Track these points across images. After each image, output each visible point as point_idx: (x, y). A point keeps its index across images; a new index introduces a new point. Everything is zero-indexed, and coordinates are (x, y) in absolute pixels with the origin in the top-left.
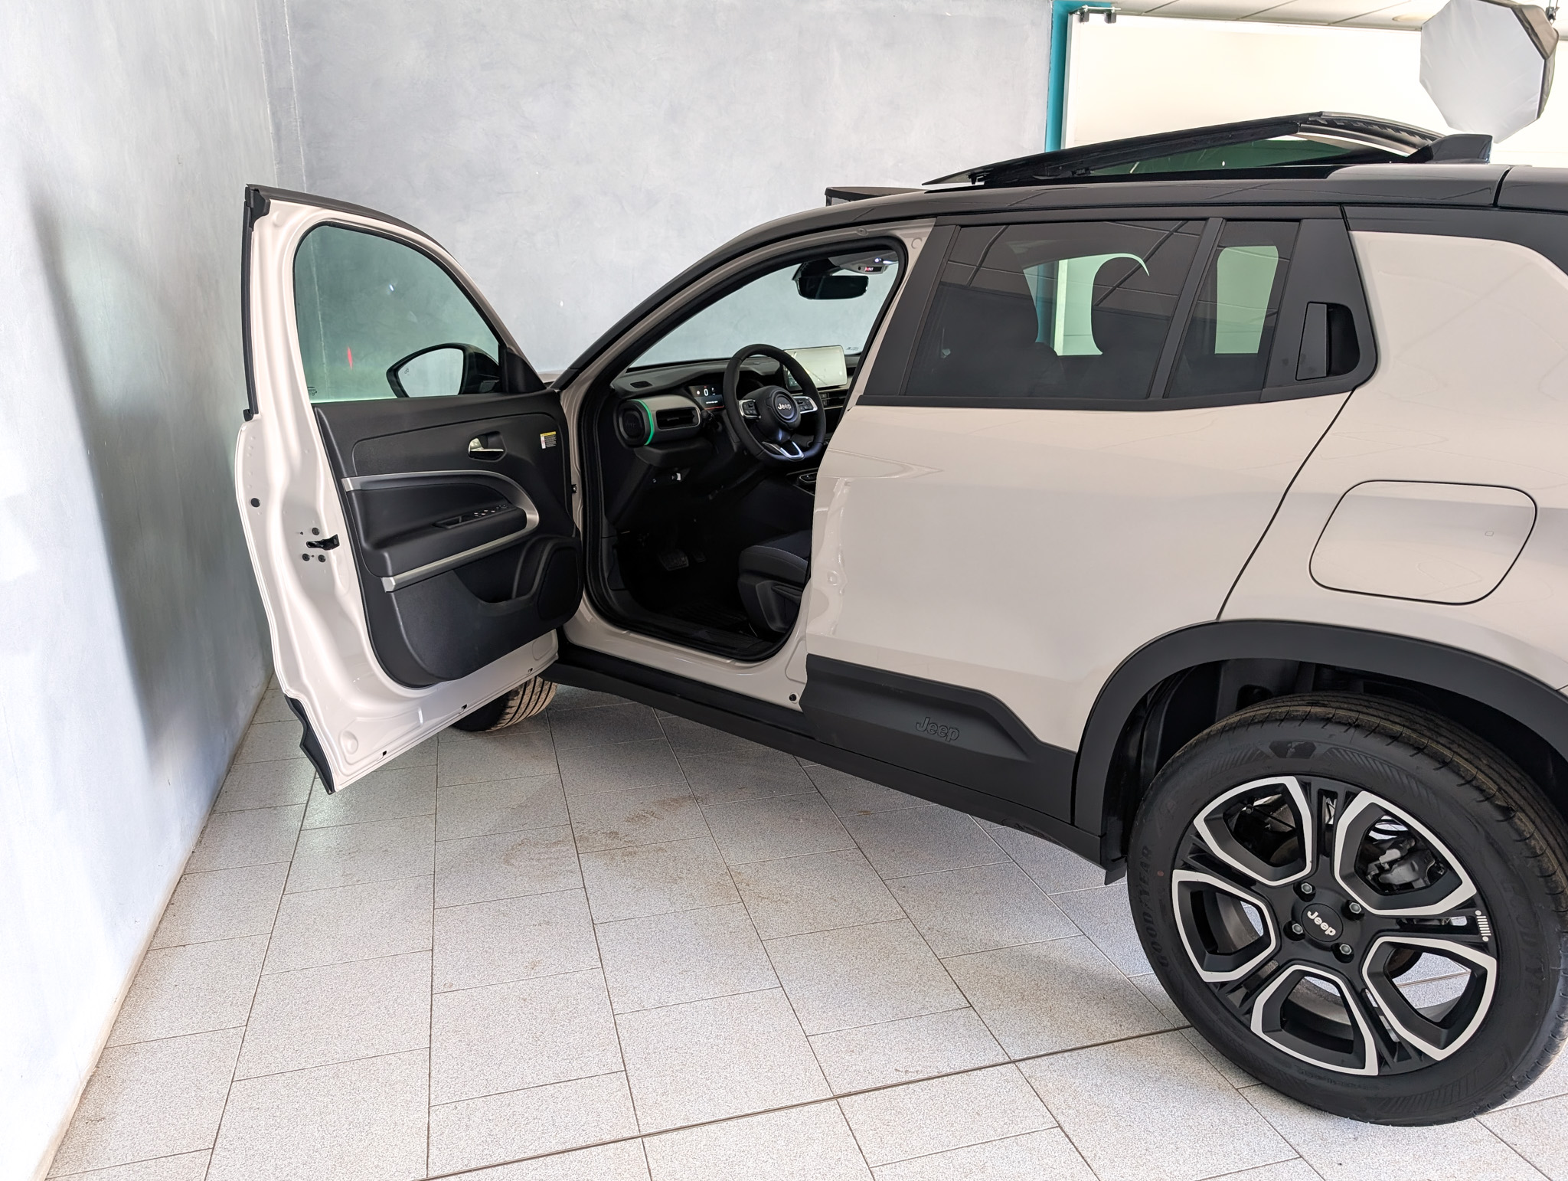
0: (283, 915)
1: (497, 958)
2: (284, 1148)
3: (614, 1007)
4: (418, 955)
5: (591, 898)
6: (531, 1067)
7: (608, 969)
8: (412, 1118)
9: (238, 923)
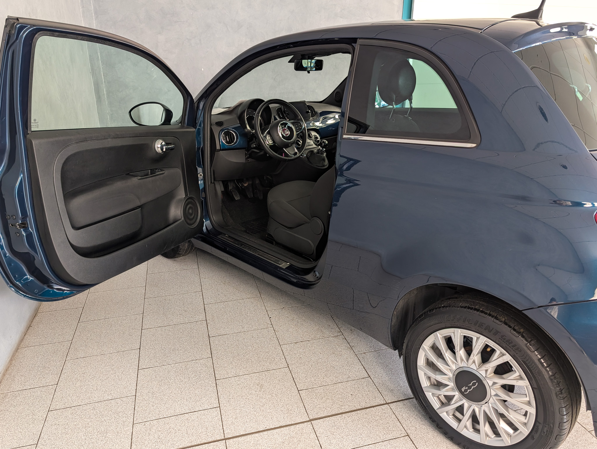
0: (78, 332)
1: (167, 353)
3: (216, 376)
4: (134, 351)
5: (209, 325)
6: (179, 405)
7: (214, 358)
8: (125, 430)
9: (58, 336)
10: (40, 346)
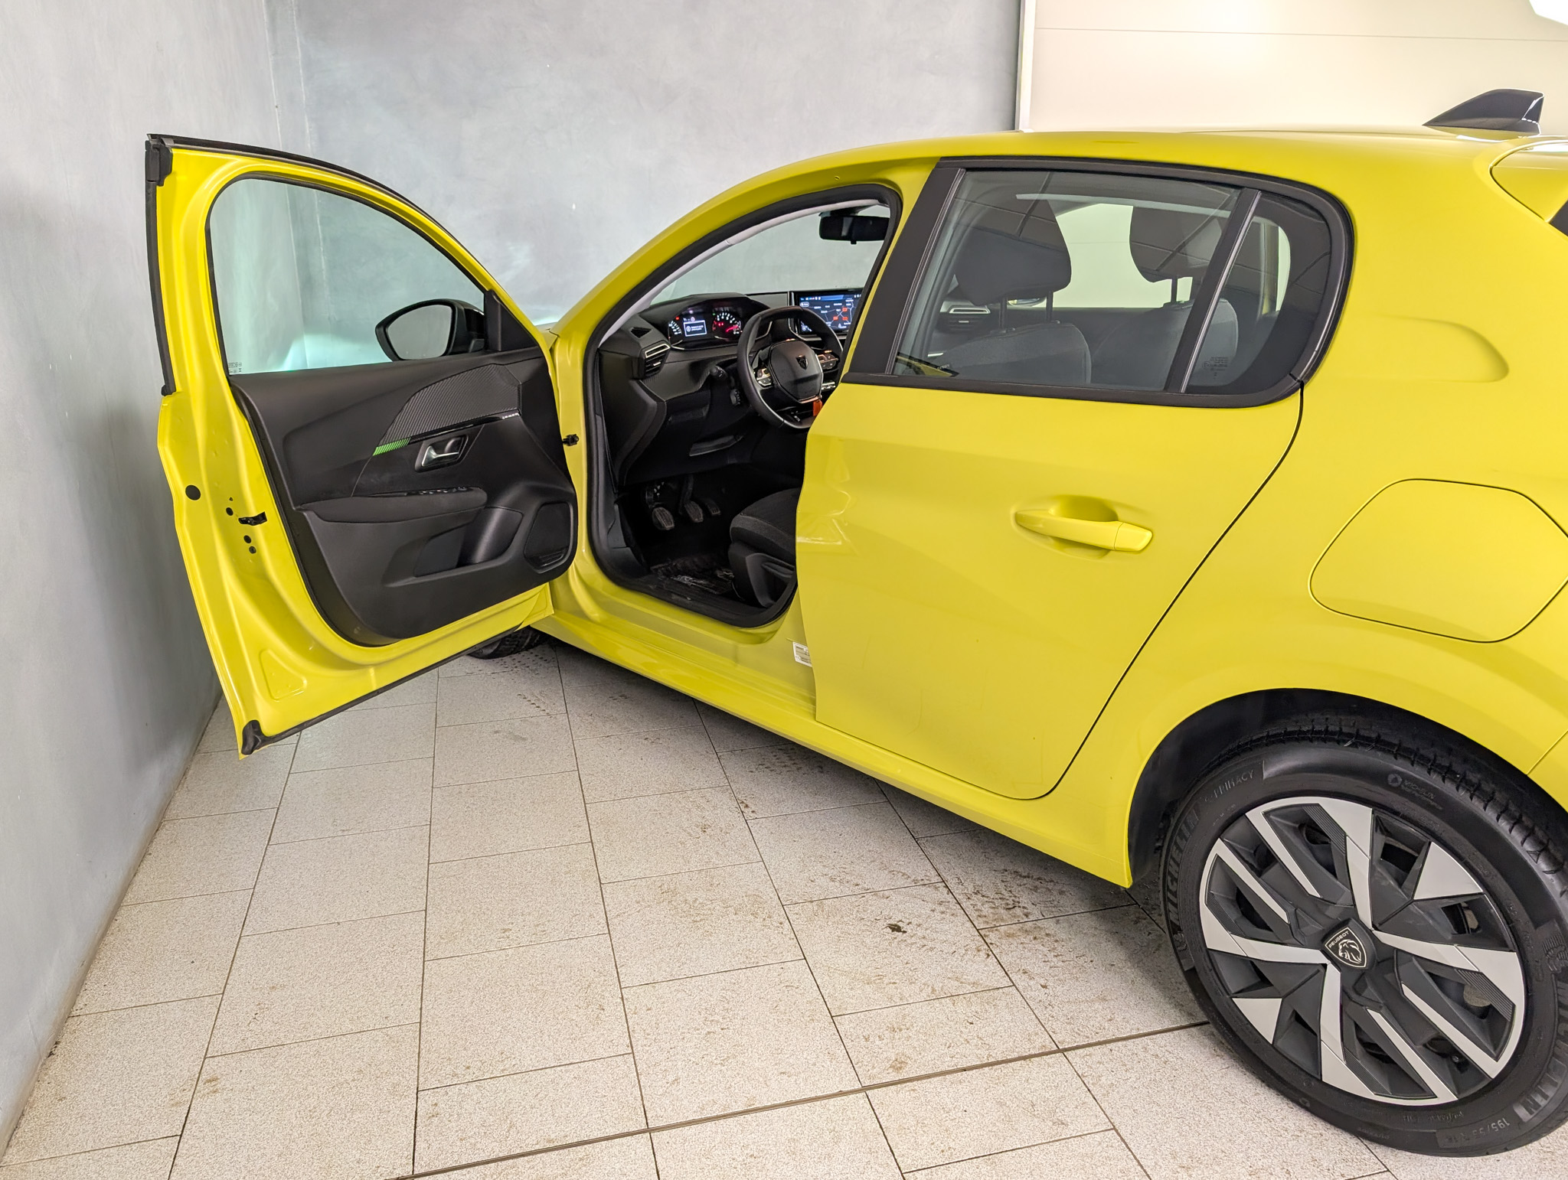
0: (267, 868)
1: (496, 921)
2: (258, 1137)
3: (621, 980)
4: (410, 917)
5: (598, 854)
6: (530, 1048)
7: (615, 935)
8: (398, 1105)
9: (219, 876)
10: (174, 901)
